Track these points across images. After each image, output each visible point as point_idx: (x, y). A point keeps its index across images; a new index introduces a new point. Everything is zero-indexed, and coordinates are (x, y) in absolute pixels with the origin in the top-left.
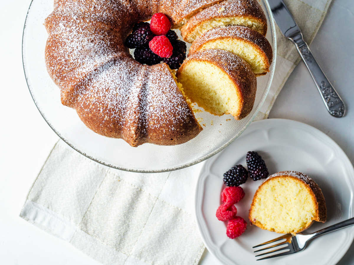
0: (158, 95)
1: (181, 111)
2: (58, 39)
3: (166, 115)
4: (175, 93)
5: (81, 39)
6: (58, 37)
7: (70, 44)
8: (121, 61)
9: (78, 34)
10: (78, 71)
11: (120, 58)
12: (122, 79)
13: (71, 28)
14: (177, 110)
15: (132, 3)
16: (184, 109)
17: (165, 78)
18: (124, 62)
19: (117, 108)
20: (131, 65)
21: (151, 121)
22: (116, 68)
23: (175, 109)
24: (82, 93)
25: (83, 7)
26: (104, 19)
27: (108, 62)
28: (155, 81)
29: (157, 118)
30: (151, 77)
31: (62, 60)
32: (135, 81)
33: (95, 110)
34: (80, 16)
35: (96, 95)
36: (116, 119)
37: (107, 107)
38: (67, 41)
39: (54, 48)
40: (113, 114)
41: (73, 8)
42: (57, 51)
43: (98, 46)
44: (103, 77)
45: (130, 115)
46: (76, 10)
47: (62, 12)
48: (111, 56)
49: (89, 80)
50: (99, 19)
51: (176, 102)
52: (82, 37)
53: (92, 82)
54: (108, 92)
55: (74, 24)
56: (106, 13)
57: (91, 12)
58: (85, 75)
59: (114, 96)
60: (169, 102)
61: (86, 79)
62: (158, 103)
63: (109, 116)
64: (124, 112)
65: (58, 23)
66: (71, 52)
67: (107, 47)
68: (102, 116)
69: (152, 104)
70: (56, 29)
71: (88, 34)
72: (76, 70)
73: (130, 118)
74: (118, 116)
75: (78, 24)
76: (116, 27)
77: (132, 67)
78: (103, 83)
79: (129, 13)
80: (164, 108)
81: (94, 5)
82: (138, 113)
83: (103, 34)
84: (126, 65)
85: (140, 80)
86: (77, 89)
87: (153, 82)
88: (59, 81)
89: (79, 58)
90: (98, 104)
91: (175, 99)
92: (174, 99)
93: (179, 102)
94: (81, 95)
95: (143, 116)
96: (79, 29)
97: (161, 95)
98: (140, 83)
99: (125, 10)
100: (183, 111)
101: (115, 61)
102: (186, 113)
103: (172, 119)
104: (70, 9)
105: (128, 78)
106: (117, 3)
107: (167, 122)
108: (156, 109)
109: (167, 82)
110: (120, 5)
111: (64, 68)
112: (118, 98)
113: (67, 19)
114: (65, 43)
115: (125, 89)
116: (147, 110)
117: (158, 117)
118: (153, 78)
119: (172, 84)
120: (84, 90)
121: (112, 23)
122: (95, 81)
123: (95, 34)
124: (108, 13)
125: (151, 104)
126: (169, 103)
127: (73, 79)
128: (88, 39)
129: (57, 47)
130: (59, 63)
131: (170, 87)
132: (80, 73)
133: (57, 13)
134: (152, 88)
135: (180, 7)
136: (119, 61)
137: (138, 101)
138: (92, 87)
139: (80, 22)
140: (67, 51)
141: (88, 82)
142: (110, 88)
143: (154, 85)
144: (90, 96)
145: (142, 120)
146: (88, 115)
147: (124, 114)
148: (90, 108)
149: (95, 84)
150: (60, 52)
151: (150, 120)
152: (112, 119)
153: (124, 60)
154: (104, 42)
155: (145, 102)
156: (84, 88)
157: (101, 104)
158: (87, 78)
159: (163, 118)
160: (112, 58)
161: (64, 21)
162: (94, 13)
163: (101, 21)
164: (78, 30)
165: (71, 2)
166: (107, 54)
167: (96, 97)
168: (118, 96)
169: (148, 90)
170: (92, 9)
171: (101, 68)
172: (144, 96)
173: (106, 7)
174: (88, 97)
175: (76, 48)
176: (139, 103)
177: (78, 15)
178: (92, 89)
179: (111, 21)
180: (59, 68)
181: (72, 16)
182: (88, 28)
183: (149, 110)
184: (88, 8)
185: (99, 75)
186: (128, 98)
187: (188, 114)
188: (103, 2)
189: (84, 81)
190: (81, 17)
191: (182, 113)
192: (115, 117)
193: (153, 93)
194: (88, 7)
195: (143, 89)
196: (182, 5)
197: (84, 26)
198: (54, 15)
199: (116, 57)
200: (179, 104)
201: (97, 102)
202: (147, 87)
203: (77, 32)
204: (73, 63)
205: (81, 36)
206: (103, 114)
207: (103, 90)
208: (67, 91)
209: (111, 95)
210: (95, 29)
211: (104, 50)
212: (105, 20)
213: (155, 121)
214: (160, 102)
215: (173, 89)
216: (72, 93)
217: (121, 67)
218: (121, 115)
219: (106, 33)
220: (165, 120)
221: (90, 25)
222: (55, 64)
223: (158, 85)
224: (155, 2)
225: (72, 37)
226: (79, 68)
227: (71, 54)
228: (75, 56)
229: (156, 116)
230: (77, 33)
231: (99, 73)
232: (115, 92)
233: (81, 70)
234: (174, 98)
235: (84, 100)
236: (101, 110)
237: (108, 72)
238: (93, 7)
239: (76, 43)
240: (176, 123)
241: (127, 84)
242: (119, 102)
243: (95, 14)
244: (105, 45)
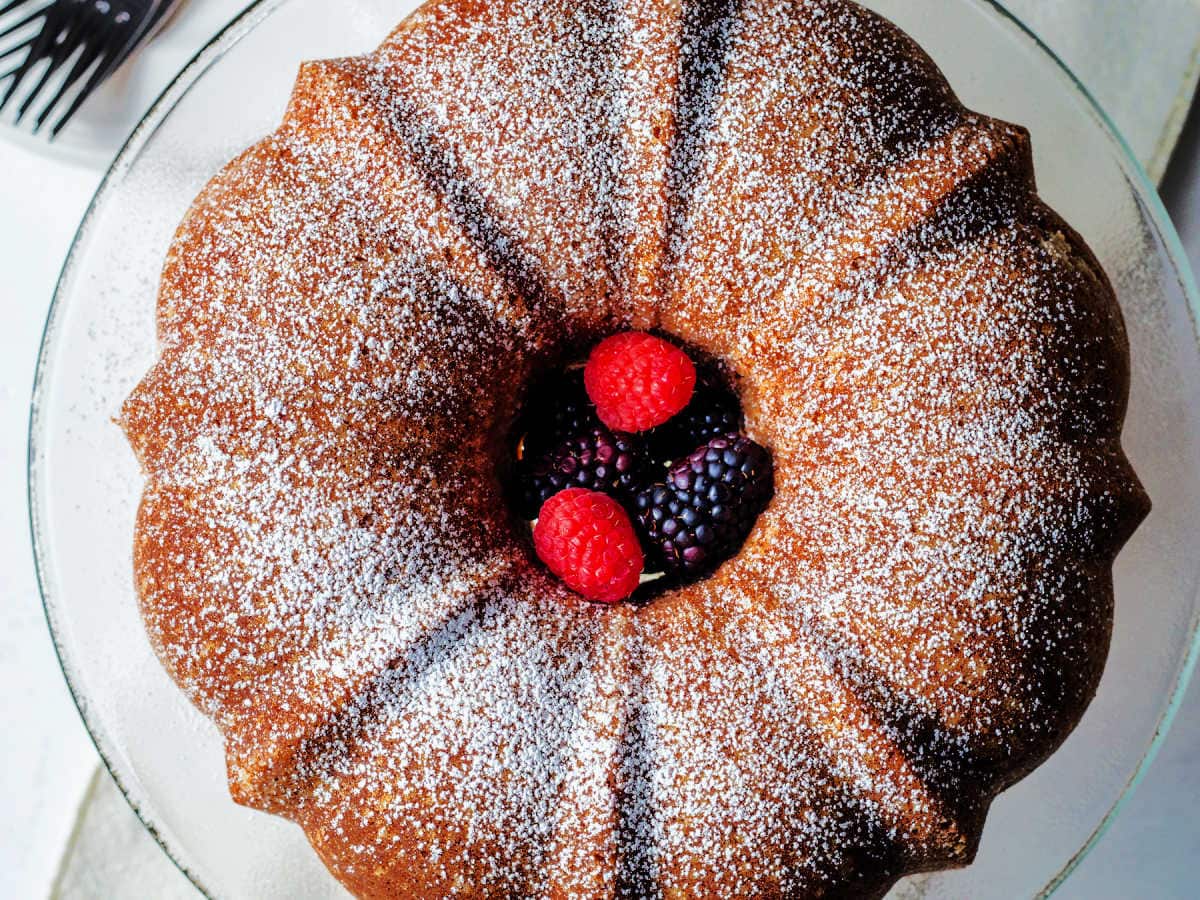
0: (702, 765)
1: (817, 834)
2: (197, 512)
3: (748, 860)
4: (783, 755)
5: (312, 516)
6: (194, 504)
7: (256, 539)
8: (510, 601)
9: (295, 486)
10: (308, 668)
11: (503, 586)
12: (522, 700)
13: (257, 461)
14: (796, 832)
15: (537, 307)
16: (828, 825)
17: (731, 675)
18: (525, 606)
19: (512, 841)
20: (559, 616)
21: (676, 885)
22: (490, 641)
23: (790, 827)
24: (332, 772)
25: (307, 353)
26: (410, 401)
27: (451, 615)
28: (682, 693)
29: (703, 872)
30: (660, 675)
31: (226, 619)
32: (585, 701)
33: (403, 851)
34: (293, 401)
35: (402, 783)
36: (505, 886)
37: (462, 837)
38: (244, 524)
39: (180, 559)
40: (492, 865)
41: (259, 360)
42: (198, 574)
43: (395, 542)
44: (432, 692)
45: (573, 868)
46: (273, 366)
47: (204, 380)
48: (458, 585)
49: (363, 712)
50: (389, 407)
51: (792, 796)
52: (313, 504)
53: (381, 718)
54: (464, 767)
55: (270, 440)
56: (420, 374)
57: (348, 376)
58: (343, 693)
59: (495, 786)
60: (757, 798)
61: (352, 711)
62: (704, 804)
63: (473, 876)
64: (544, 854)
65: (187, 434)
66: (267, 582)
67: (437, 541)
68: (439, 877)
69: (677, 810)
70: (183, 459)
71: (340, 485)
72: (295, 666)
73: (575, 882)
74: (517, 874)
75: (291, 438)
76: (470, 431)
77: (562, 626)
78: (437, 725)
79: (526, 354)
80: (734, 829)
81: (361, 339)
82: (614, 857)
83: (412, 474)
84: (532, 617)
85: (608, 692)
86: (309, 757)
87: (675, 700)
88: (214, 705)
89: (306, 606)
90: (417, 824)
91: (784, 782)
92: (779, 783)
93: (804, 794)
94: (331, 779)
95: (638, 870)
96: (296, 465)
97: (717, 765)
98: (612, 707)
99: (505, 342)
100: (826, 832)
101: (481, 603)
102: (838, 841)
103: (777, 873)
104: (243, 363)
105: (554, 689)
106: (467, 319)
107: (750, 890)
108: (698, 832)
109: (742, 698)
110: (484, 322)
111: (236, 653)
112: (510, 791)
113: (234, 416)
114: (233, 534)
115: (541, 745)
116: (652, 839)
117: (709, 870)
118: (671, 680)
119: (767, 707)
120: (344, 760)
121: (449, 413)
122: (393, 715)
123: (377, 483)
124: (429, 373)
125: (670, 812)
126: (757, 804)
127: (286, 707)
128: (345, 513)
129: (194, 555)
130: (213, 630)
131: (759, 725)
132: (317, 683)
133: (180, 381)
134: (671, 733)
135: (773, 320)
136: (499, 601)
137: (611, 804)
138: (380, 746)
139: (300, 431)
140: (247, 577)
141: (361, 723)
142: (469, 749)
143: (680, 718)
144: (376, 785)
145: (634, 887)
146: (371, 870)
147: (543, 863)
148: (379, 841)
149: (395, 729)
150: (211, 580)
151: (668, 882)
152: (485, 890)
153: (522, 589)
154: (420, 518)
155: (643, 802)
156: (345, 749)
157: (430, 826)
158: (356, 705)
159: (735, 873)
160: (464, 594)
161: (219, 425)
162: (362, 376)
163: (400, 415)
164: (293, 470)
165: (247, 331)
166: (440, 574)
167: (406, 792)
168: (510, 785)
169: (651, 744)
170: (352, 360)
171: (420, 651)
172: (635, 778)
173: (416, 344)
174: (365, 791)
175: (289, 562)
176: (616, 810)
177: (287, 394)
178: (380, 751)
179: (445, 406)
180: (212, 654)
181: (259, 404)
182: (338, 454)
183: (667, 839)
184: (333, 356)
185: (412, 686)
186: (561, 786)
187: (849, 842)
188: (401, 321)
189: (339, 718)
190: (300, 404)
191: (821, 841)
192: (499, 879)
193: (678, 755)
194: (332, 349)
195: (630, 739)
196: (782, 311)
197: (319, 450)
198: (164, 389)
199: (485, 582)
200: (808, 802)
201: (412, 818)
202: (648, 729)
203: (286, 477)
204: (283, 635)
205: (307, 498)
206: (442, 867)
207: (439, 759)
208: (262, 763)
209: (478, 780)
210: (371, 454)
211: (425, 556)
212: (416, 405)
213: (695, 889)
214: (713, 799)
215: (774, 730)
216: (286, 774)
217: (511, 636)
218: (528, 867)
219: (428, 468)
220: (744, 883)
221: (348, 439)
222: (193, 635)
223: (697, 719)
224: (647, 295)
225: (268, 501)
226: (312, 654)
227: (269, 588)
228: (286, 598)
229: (696, 865)
230: (289, 486)
231: (413, 674)
232: (495, 768)
233: (323, 664)
234: (782, 775)
235: (346, 804)
236: (436, 851)
237: (451, 663)
238: (356, 349)
239: (289, 536)
240: (795, 889)
241: (549, 720)
242: (519, 811)
243: (366, 382)
244: (429, 533)
